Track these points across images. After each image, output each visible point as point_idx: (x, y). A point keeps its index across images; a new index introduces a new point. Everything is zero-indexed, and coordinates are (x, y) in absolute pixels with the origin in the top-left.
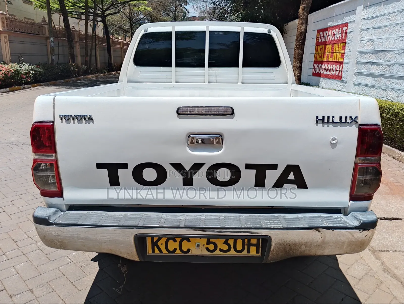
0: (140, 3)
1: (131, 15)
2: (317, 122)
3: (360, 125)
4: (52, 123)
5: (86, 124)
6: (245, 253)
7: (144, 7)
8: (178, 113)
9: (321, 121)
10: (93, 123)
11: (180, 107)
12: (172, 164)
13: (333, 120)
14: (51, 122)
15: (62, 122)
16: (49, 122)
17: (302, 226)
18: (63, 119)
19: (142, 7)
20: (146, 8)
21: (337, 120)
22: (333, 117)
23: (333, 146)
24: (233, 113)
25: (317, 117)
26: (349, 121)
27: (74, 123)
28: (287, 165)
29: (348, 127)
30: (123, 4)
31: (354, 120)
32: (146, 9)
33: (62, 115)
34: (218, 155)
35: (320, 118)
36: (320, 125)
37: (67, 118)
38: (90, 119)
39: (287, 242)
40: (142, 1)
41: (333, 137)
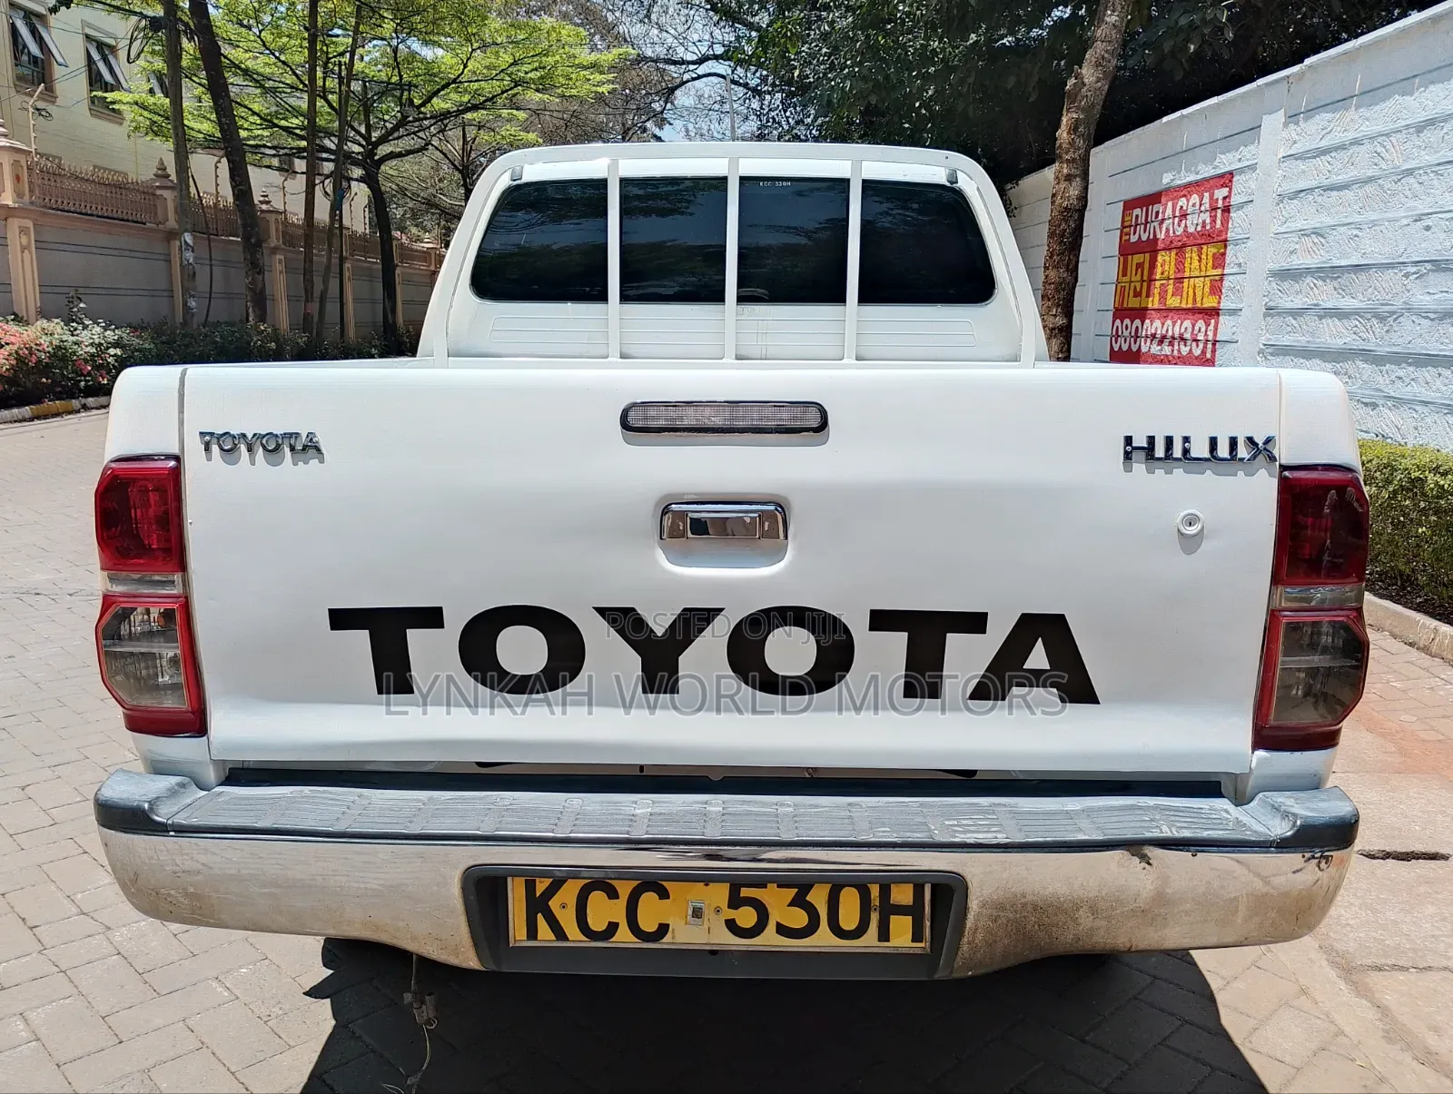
0: (500, 116)
1: (468, 161)
2: (1128, 456)
3: (1284, 468)
4: (172, 463)
5: (295, 464)
6: (870, 940)
7: (513, 133)
8: (625, 425)
9: (1140, 452)
10: (322, 461)
11: (634, 405)
13: (1186, 451)
14: (169, 457)
15: (209, 459)
16: (163, 458)
17: (1081, 837)
18: (215, 448)
19: (508, 130)
20: (523, 132)
21: (1200, 449)
22: (1186, 439)
23: (1190, 543)
24: (823, 426)
25: (1128, 440)
26: (1243, 452)
27: (253, 463)
28: (1023, 614)
29: (1241, 473)
30: (441, 120)
31: (1262, 450)
32: (521, 137)
33: (212, 434)
34: (772, 577)
35: (1140, 441)
36: (1139, 467)
37: (226, 444)
38: (309, 448)
39: (1025, 897)
40: (505, 112)
41: (1186, 512)
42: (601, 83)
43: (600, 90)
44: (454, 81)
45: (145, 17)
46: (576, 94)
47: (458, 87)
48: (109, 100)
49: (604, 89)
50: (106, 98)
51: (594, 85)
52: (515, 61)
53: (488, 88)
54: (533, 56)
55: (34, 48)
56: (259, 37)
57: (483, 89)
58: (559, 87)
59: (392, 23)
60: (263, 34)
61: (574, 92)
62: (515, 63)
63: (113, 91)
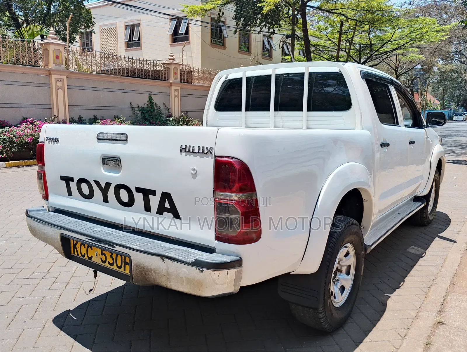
0: (408, 51)
1: (398, 66)
2: (181, 151)
3: (216, 156)
4: (43, 143)
6: (122, 270)
7: (413, 56)
8: (97, 138)
9: (185, 150)
12: (94, 181)
13: (193, 150)
15: (47, 143)
19: (411, 55)
20: (417, 56)
22: (193, 147)
23: (194, 176)
24: (126, 140)
25: (182, 146)
26: (206, 151)
29: (205, 157)
30: (386, 54)
31: (210, 151)
32: (415, 57)
33: (47, 138)
34: (119, 176)
35: (184, 147)
36: (184, 154)
37: (49, 140)
38: (58, 141)
39: (141, 265)
40: (410, 49)
41: (193, 167)
42: (443, 36)
43: (442, 38)
44: (389, 41)
45: (285, 35)
46: (433, 41)
47: (391, 43)
48: (286, 59)
49: (444, 38)
50: (285, 58)
51: (440, 37)
52: (410, 32)
53: (402, 42)
54: (416, 30)
55: (267, 46)
56: (327, 36)
57: (400, 43)
58: (426, 39)
59: (368, 26)
60: (328, 34)
61: (432, 40)
62: (410, 33)
63: (287, 56)
